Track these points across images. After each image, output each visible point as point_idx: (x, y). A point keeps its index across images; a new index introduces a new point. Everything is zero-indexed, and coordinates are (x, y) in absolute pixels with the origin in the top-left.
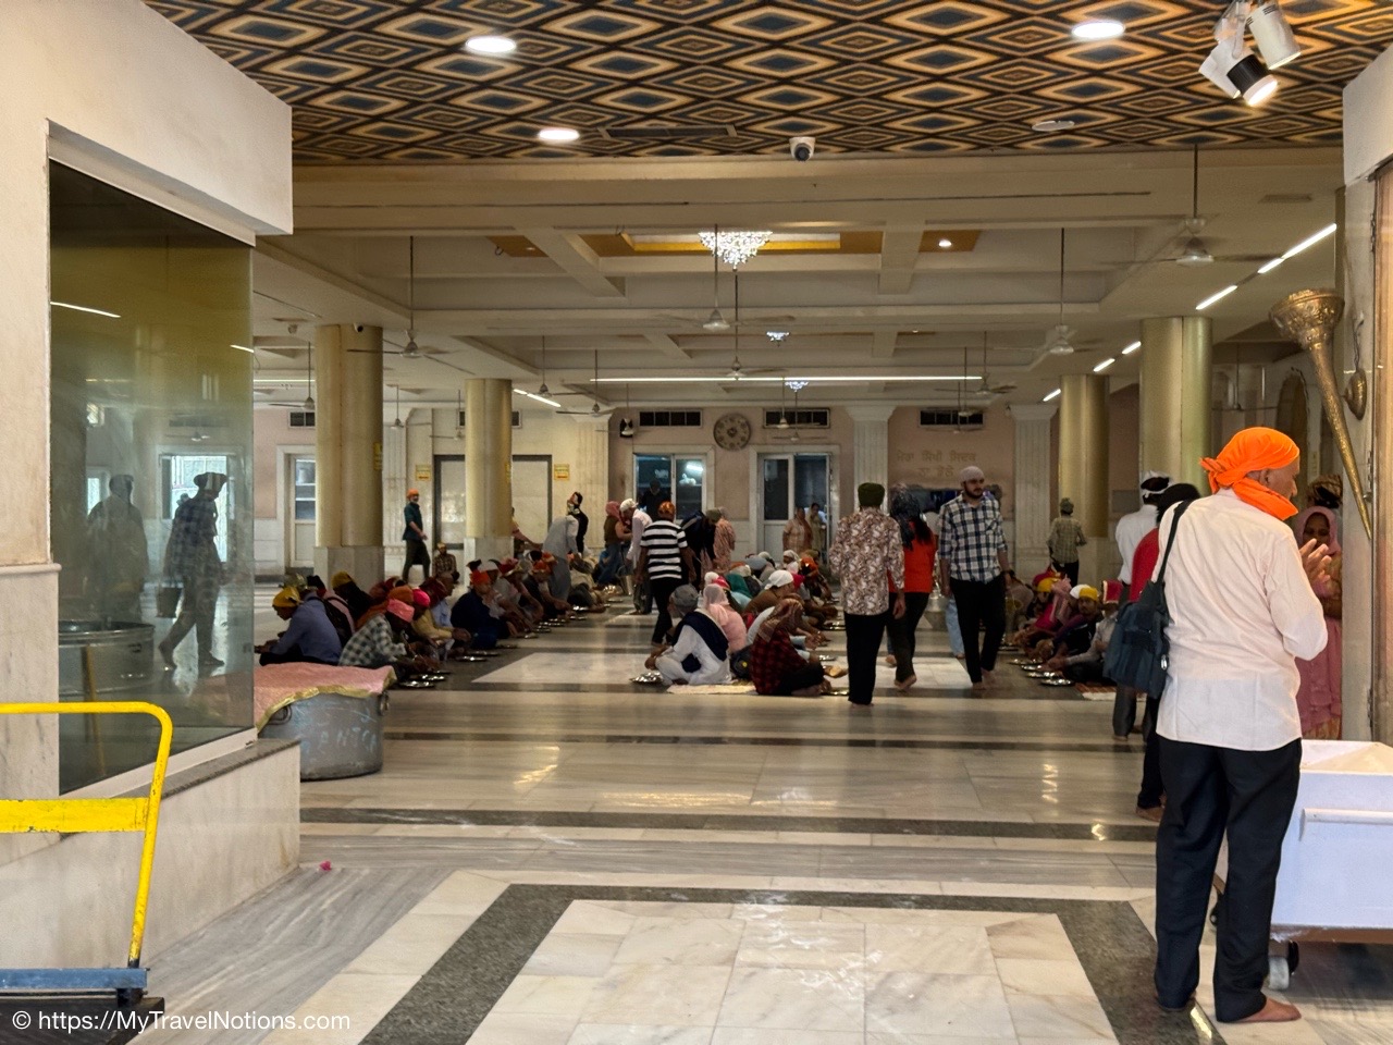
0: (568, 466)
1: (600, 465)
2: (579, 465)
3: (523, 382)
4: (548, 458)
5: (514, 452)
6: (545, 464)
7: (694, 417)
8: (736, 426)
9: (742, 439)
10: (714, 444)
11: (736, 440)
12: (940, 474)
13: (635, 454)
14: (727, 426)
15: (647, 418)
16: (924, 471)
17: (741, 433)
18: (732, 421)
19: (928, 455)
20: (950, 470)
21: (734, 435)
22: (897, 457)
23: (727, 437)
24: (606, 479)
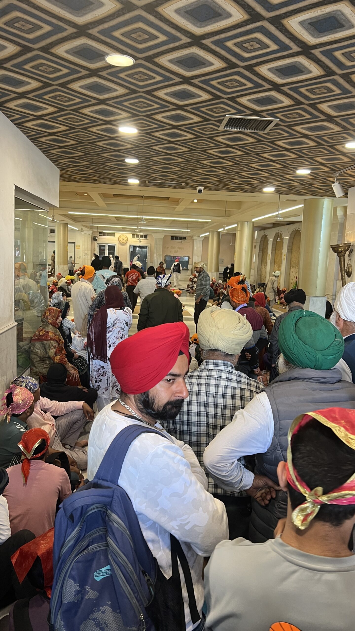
0: (80, 245)
1: (88, 246)
2: (83, 245)
3: (71, 224)
4: (74, 243)
5: (69, 241)
6: (74, 244)
7: (113, 234)
8: (124, 237)
9: (126, 241)
10: (118, 242)
11: (124, 241)
12: (175, 252)
13: (98, 243)
14: (122, 237)
15: (101, 234)
16: (171, 252)
17: (125, 239)
18: (123, 236)
19: (172, 247)
20: (177, 251)
21: (123, 240)
22: (165, 247)
23: (122, 240)
24: (90, 249)
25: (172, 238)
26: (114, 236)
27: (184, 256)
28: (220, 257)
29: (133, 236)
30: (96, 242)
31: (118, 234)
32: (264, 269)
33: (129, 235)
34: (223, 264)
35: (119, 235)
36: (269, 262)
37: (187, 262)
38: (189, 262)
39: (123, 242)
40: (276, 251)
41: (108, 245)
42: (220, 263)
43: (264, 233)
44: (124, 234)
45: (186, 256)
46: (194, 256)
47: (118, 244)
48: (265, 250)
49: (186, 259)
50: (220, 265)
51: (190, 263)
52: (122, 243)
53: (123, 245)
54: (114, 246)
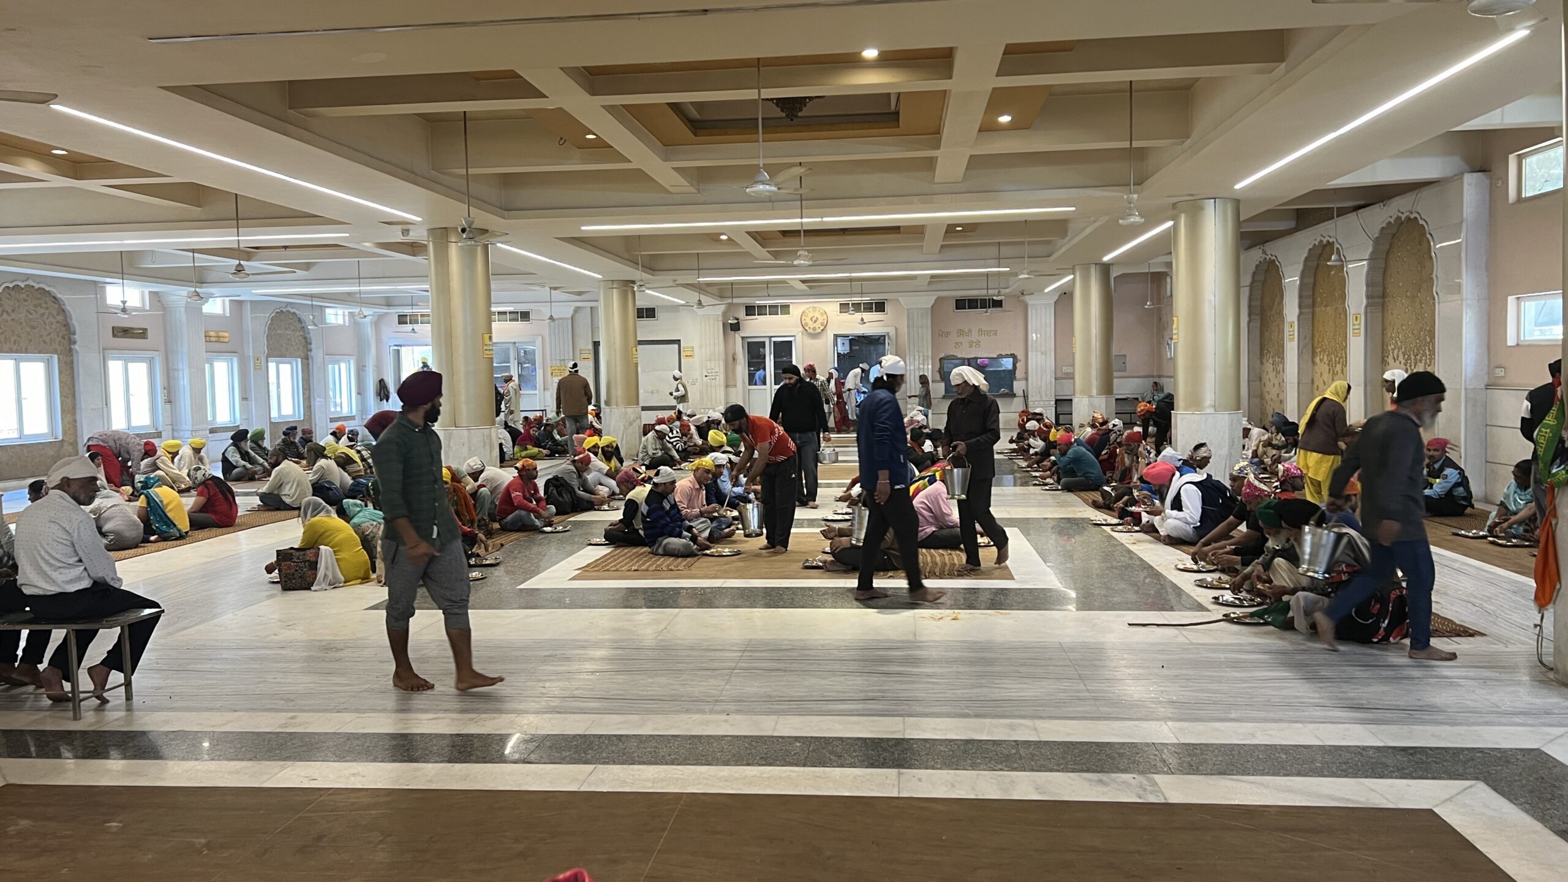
1: (717, 347)
2: (701, 347)
4: (678, 342)
6: (677, 346)
7: (785, 309)
8: (817, 315)
9: (822, 324)
10: (801, 329)
11: (817, 325)
12: (971, 346)
13: (743, 338)
14: (811, 315)
15: (750, 310)
16: (958, 344)
17: (821, 320)
18: (814, 311)
19: (961, 333)
20: (978, 343)
21: (815, 322)
22: (939, 334)
23: (810, 323)
24: (722, 357)
25: (961, 304)
26: (789, 313)
27: (1001, 356)
28: (1115, 351)
29: (844, 307)
30: (737, 335)
31: (798, 308)
32: (1272, 375)
33: (830, 307)
34: (1125, 371)
35: (803, 308)
36: (1291, 349)
37: (1012, 373)
38: (1017, 372)
39: (814, 329)
40: (1317, 310)
41: (773, 339)
42: (1114, 367)
43: (1264, 252)
44: (816, 305)
45: (1007, 356)
46: (1030, 354)
47: (799, 337)
48: (1273, 312)
49: (1008, 364)
50: (1115, 374)
51: (1019, 373)
52: (811, 331)
53: (815, 335)
54: (790, 342)
